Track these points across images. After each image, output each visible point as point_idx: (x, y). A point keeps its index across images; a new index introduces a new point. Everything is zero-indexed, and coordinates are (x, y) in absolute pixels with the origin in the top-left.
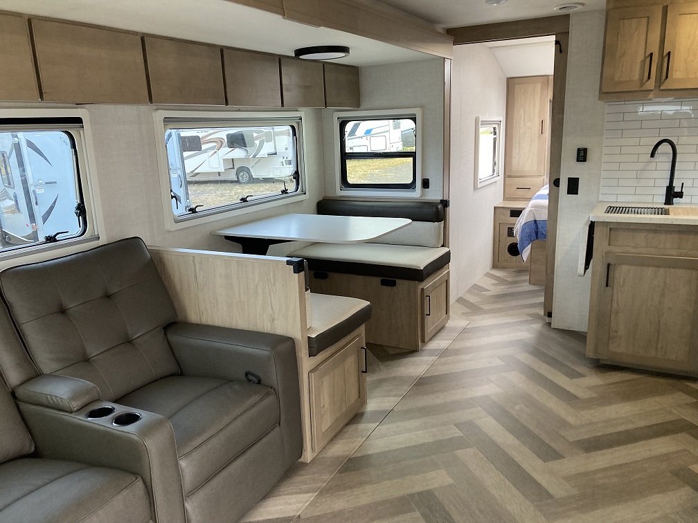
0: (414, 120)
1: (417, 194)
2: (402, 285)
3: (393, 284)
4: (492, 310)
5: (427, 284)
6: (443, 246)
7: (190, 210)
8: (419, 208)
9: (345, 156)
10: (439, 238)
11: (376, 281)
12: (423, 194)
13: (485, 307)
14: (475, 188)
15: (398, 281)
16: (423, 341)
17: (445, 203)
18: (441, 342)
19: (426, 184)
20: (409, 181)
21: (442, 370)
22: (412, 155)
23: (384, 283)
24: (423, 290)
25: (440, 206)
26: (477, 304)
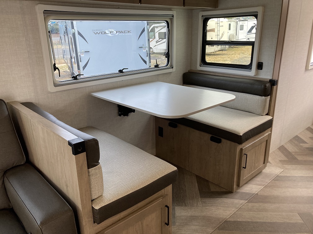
0: (256, 16)
1: (252, 73)
2: (226, 143)
3: (219, 141)
4: (305, 161)
5: (247, 145)
6: (267, 114)
7: (73, 78)
8: (251, 84)
9: (205, 43)
10: (264, 108)
11: (207, 136)
12: (257, 74)
13: (300, 158)
14: (307, 69)
15: (223, 140)
16: (238, 185)
17: (273, 83)
18: (254, 186)
19: (260, 66)
20: (248, 63)
21: (246, 216)
22: (252, 44)
23: (213, 139)
24: (242, 149)
25: (268, 85)
26: (293, 154)
